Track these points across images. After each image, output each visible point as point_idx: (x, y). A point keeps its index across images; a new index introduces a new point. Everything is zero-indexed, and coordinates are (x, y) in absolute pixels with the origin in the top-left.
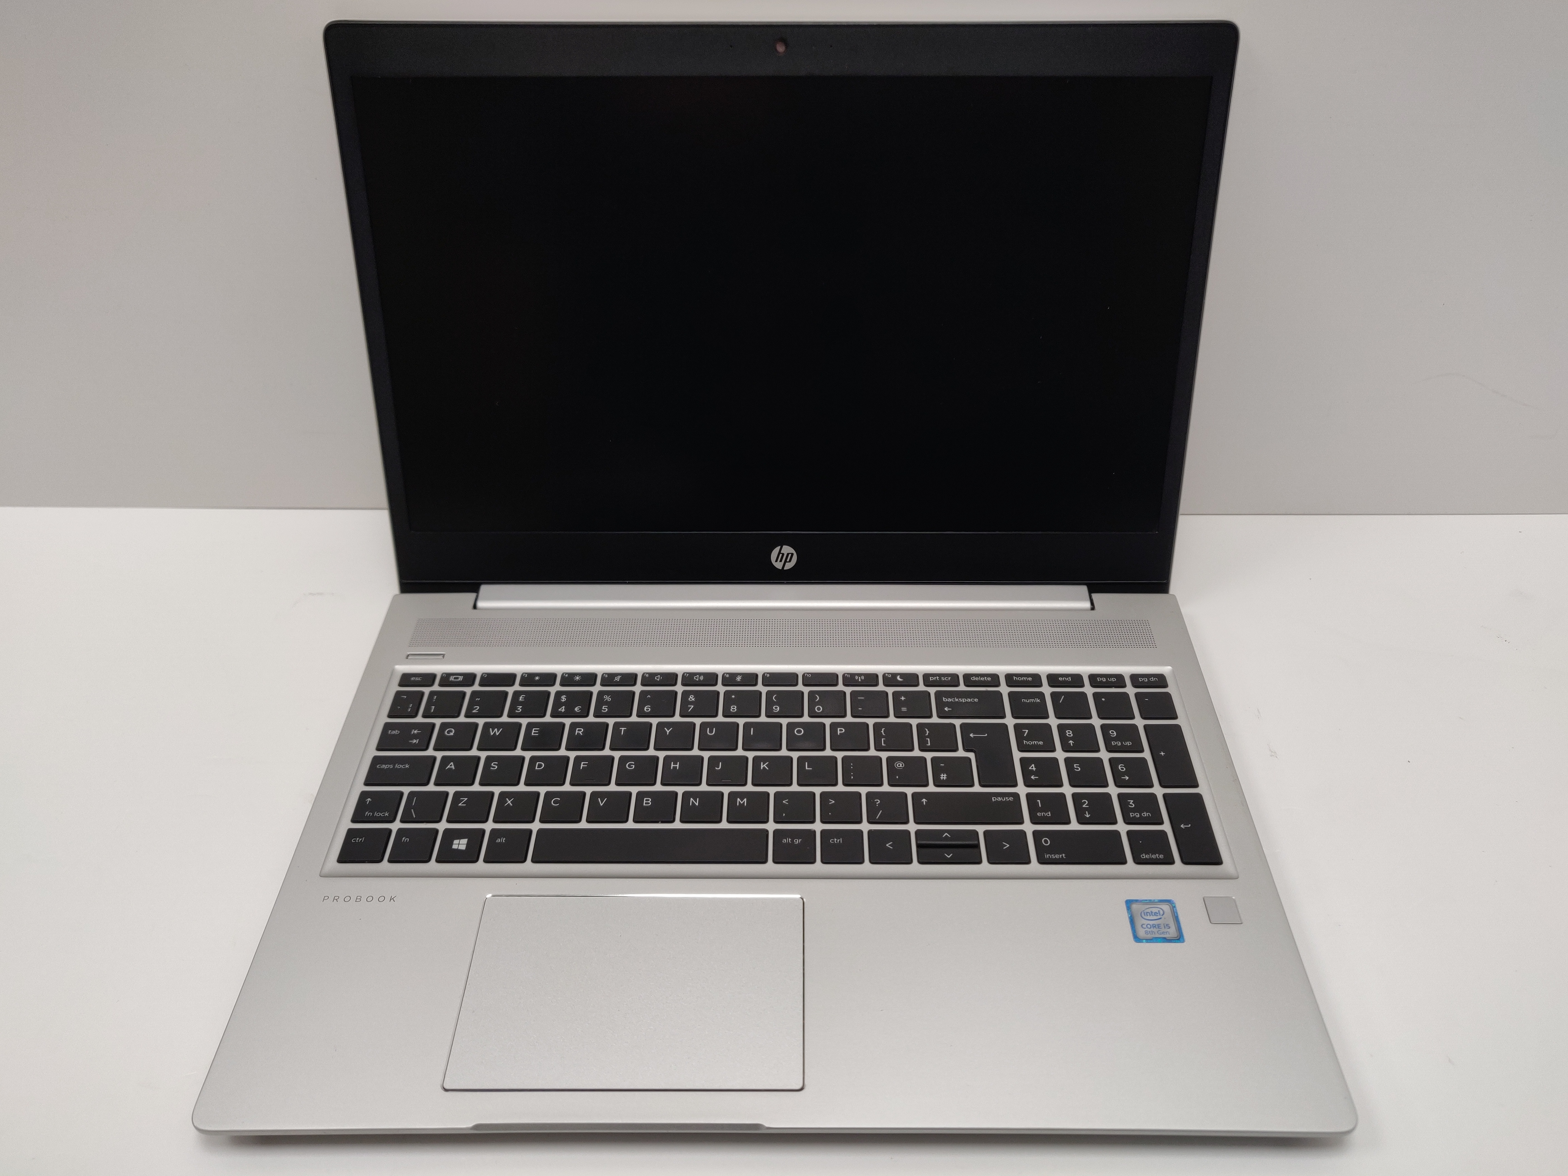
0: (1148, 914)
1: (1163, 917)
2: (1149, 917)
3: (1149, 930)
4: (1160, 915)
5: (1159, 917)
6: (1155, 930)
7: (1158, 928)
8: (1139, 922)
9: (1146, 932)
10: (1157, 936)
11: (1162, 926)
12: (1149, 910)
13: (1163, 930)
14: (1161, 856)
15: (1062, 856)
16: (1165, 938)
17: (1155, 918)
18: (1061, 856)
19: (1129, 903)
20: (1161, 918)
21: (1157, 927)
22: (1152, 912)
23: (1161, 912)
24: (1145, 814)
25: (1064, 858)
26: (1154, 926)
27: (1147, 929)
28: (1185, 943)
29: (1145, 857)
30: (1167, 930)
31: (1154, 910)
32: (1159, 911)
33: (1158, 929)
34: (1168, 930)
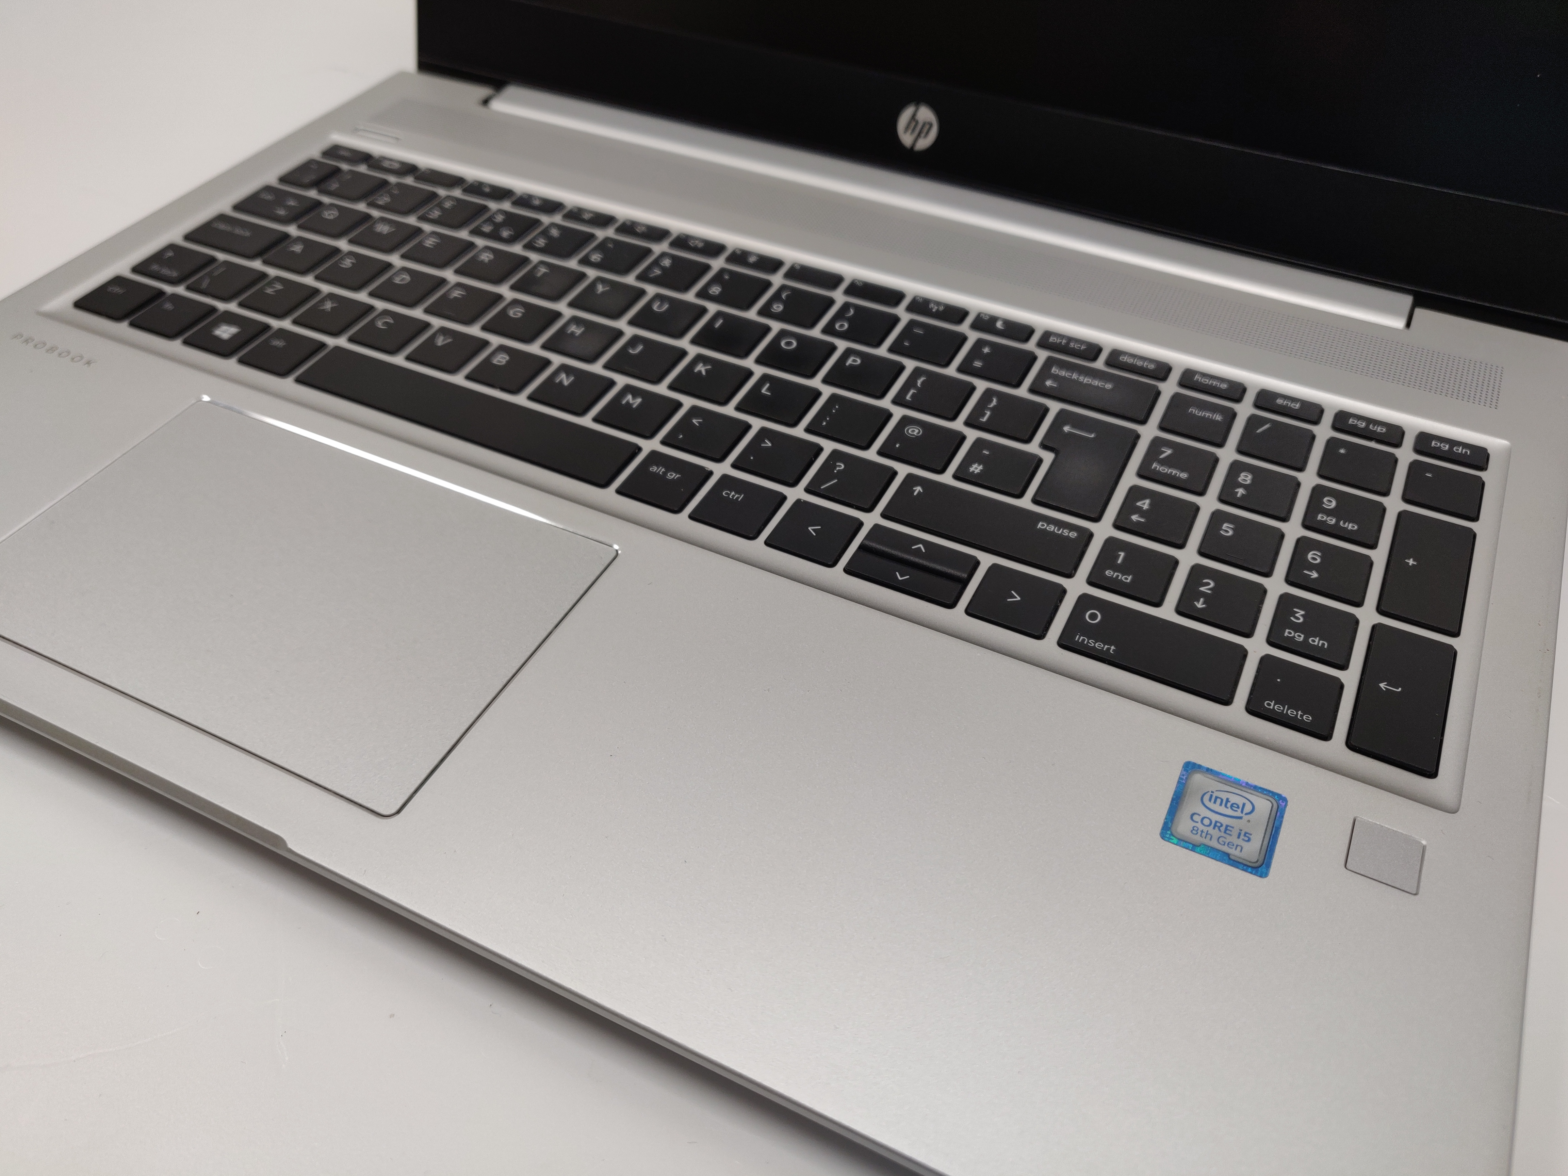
0: (1219, 801)
1: (1246, 818)
2: (1216, 807)
3: (1201, 827)
4: (1242, 812)
5: (1238, 814)
6: (1215, 833)
7: (1225, 832)
8: (1191, 806)
9: (1194, 830)
10: (1214, 844)
11: (1235, 833)
12: (1224, 796)
13: (1234, 839)
14: (1307, 718)
15: (1109, 649)
16: (1228, 855)
17: (1229, 812)
18: (1106, 647)
19: (1190, 768)
20: (1240, 818)
21: (1223, 829)
22: (1228, 800)
23: (1248, 808)
24: (1316, 641)
25: (1111, 651)
26: (1217, 825)
27: (1199, 825)
28: (1265, 880)
29: (1271, 707)
30: (1240, 842)
31: (1234, 799)
32: (1244, 805)
33: (1223, 834)
34: (1244, 844)
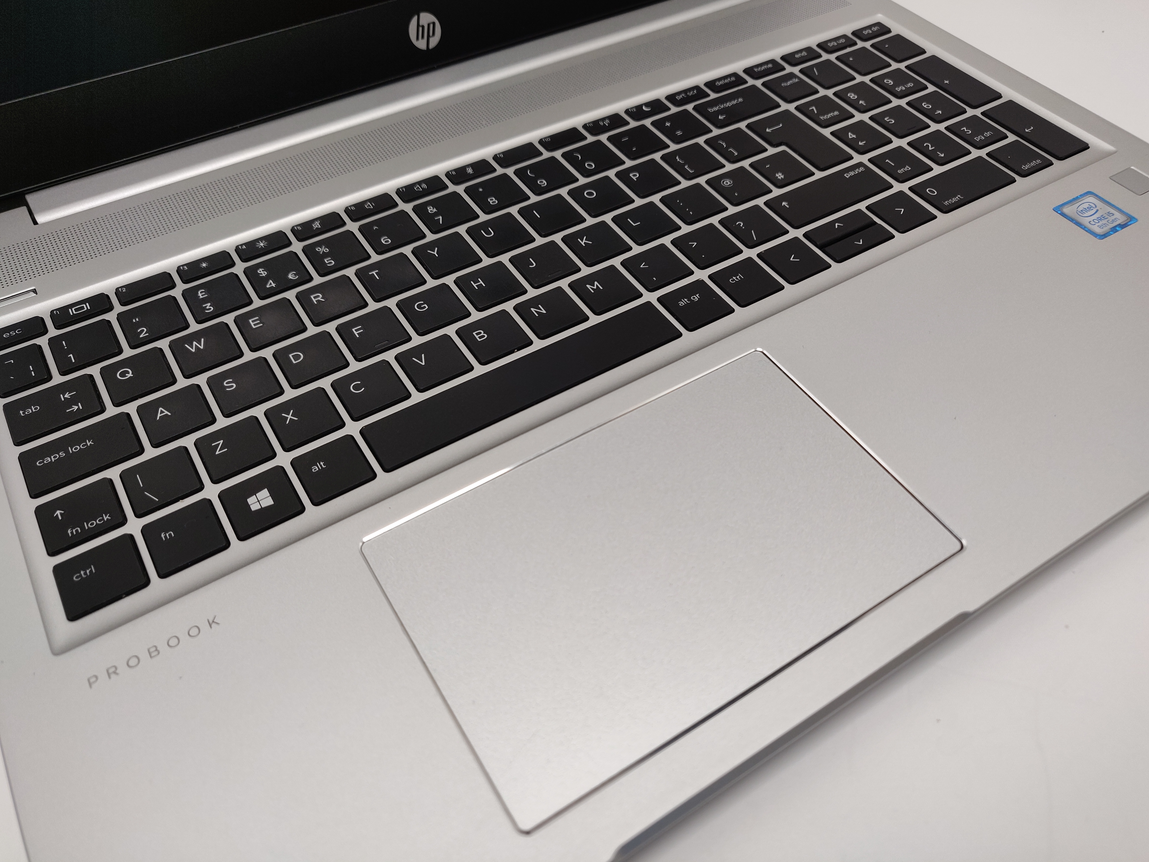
0: (1084, 211)
2: (1088, 213)
4: (1094, 208)
5: (1095, 210)
6: (1104, 222)
8: (1085, 221)
9: (1100, 227)
10: (1111, 226)
11: (1106, 216)
12: (1081, 208)
13: (1110, 219)
14: (1039, 161)
15: (960, 197)
16: (1119, 226)
17: (1092, 211)
18: (957, 198)
19: (1057, 210)
22: (1085, 209)
23: (1092, 205)
24: (987, 134)
25: (963, 198)
26: (1100, 219)
27: (1098, 225)
29: (1026, 168)
30: (1113, 217)
31: (1085, 206)
32: (1089, 205)
33: (1106, 220)
